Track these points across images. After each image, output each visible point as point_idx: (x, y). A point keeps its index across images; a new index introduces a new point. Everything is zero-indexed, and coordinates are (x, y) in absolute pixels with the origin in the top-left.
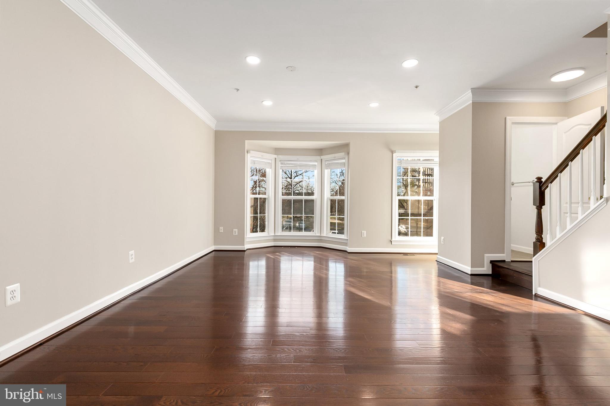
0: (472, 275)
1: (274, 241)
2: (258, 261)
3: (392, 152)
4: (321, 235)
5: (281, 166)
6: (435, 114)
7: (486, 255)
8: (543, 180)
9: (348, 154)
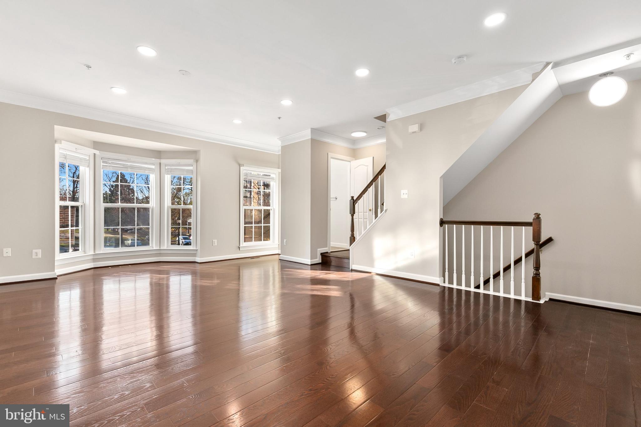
0: (311, 265)
1: (94, 262)
2: (70, 291)
3: (240, 165)
4: (160, 248)
5: (103, 165)
6: (278, 139)
7: (318, 249)
8: (355, 198)
9: (197, 161)
